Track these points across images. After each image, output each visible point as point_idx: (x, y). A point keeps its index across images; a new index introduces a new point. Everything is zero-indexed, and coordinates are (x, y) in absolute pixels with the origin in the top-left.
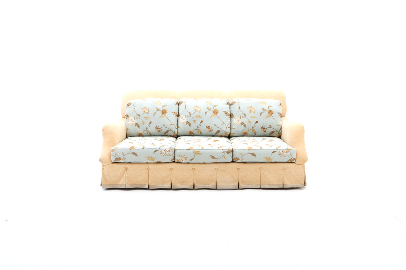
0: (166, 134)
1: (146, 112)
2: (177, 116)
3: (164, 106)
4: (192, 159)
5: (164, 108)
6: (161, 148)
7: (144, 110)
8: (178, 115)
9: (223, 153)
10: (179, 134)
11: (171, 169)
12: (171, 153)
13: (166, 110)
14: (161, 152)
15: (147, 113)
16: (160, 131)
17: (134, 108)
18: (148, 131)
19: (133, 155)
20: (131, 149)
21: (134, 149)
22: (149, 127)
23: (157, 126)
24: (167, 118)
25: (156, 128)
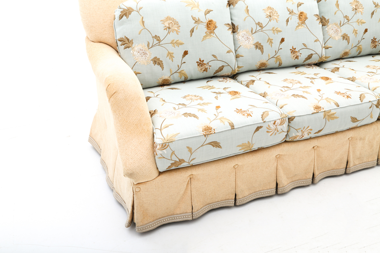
1: (174, 29)
2: (232, 31)
3: (208, 12)
4: (320, 131)
5: (209, 17)
6: (265, 120)
7: (167, 23)
9: (370, 108)
11: (278, 156)
12: (286, 126)
13: (213, 20)
15: (175, 32)
16: (207, 69)
17: (143, 20)
18: (182, 72)
19: (212, 147)
20: (205, 135)
21: (213, 132)
22: (183, 63)
23: (200, 59)
24: (218, 38)
25: (198, 63)
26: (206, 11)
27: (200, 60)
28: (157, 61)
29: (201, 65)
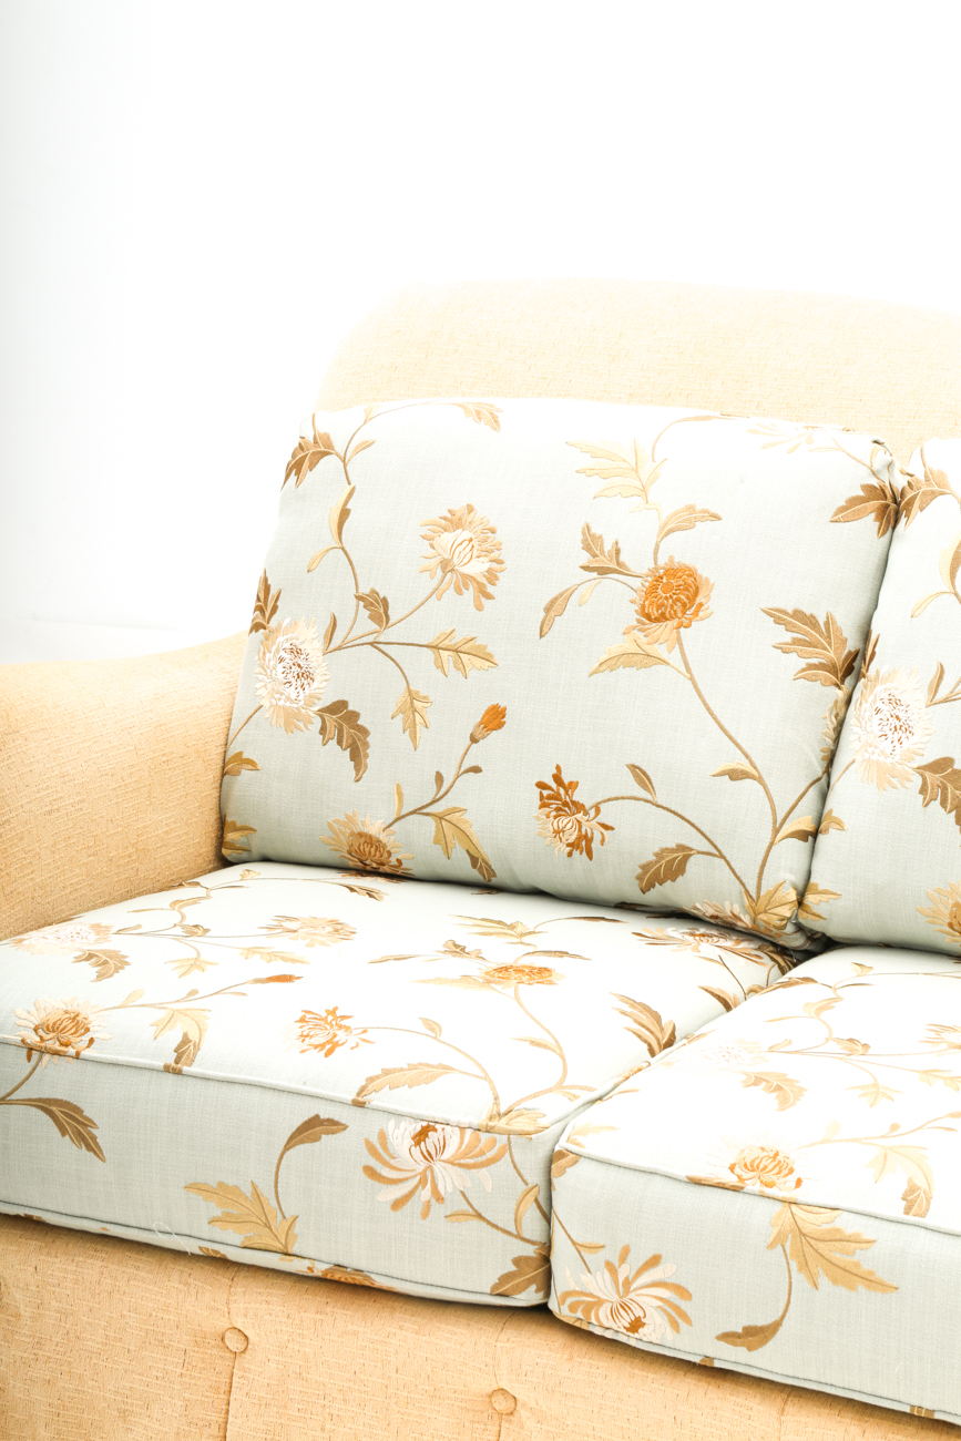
0: (656, 896)
1: (467, 579)
2: (832, 668)
3: (688, 519)
4: (755, 1336)
5: (681, 550)
6: (375, 1100)
7: (447, 539)
8: (852, 668)
10: (829, 914)
11: (501, 1404)
12: (500, 1190)
13: (703, 571)
14: (378, 1148)
15: (469, 594)
16: (589, 841)
17: (348, 507)
18: (454, 817)
19: (56, 1130)
20: (31, 1049)
21: (71, 1051)
22: (467, 771)
23: (558, 768)
24: (692, 679)
25: (545, 793)
26: (676, 513)
27: (557, 778)
28: (344, 725)
29: (558, 809)
